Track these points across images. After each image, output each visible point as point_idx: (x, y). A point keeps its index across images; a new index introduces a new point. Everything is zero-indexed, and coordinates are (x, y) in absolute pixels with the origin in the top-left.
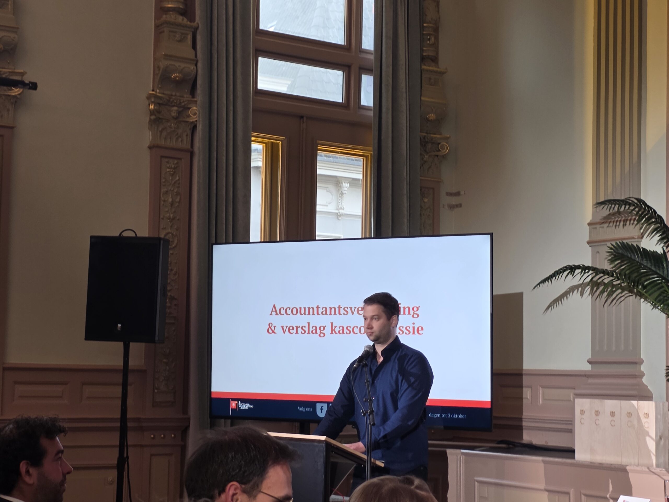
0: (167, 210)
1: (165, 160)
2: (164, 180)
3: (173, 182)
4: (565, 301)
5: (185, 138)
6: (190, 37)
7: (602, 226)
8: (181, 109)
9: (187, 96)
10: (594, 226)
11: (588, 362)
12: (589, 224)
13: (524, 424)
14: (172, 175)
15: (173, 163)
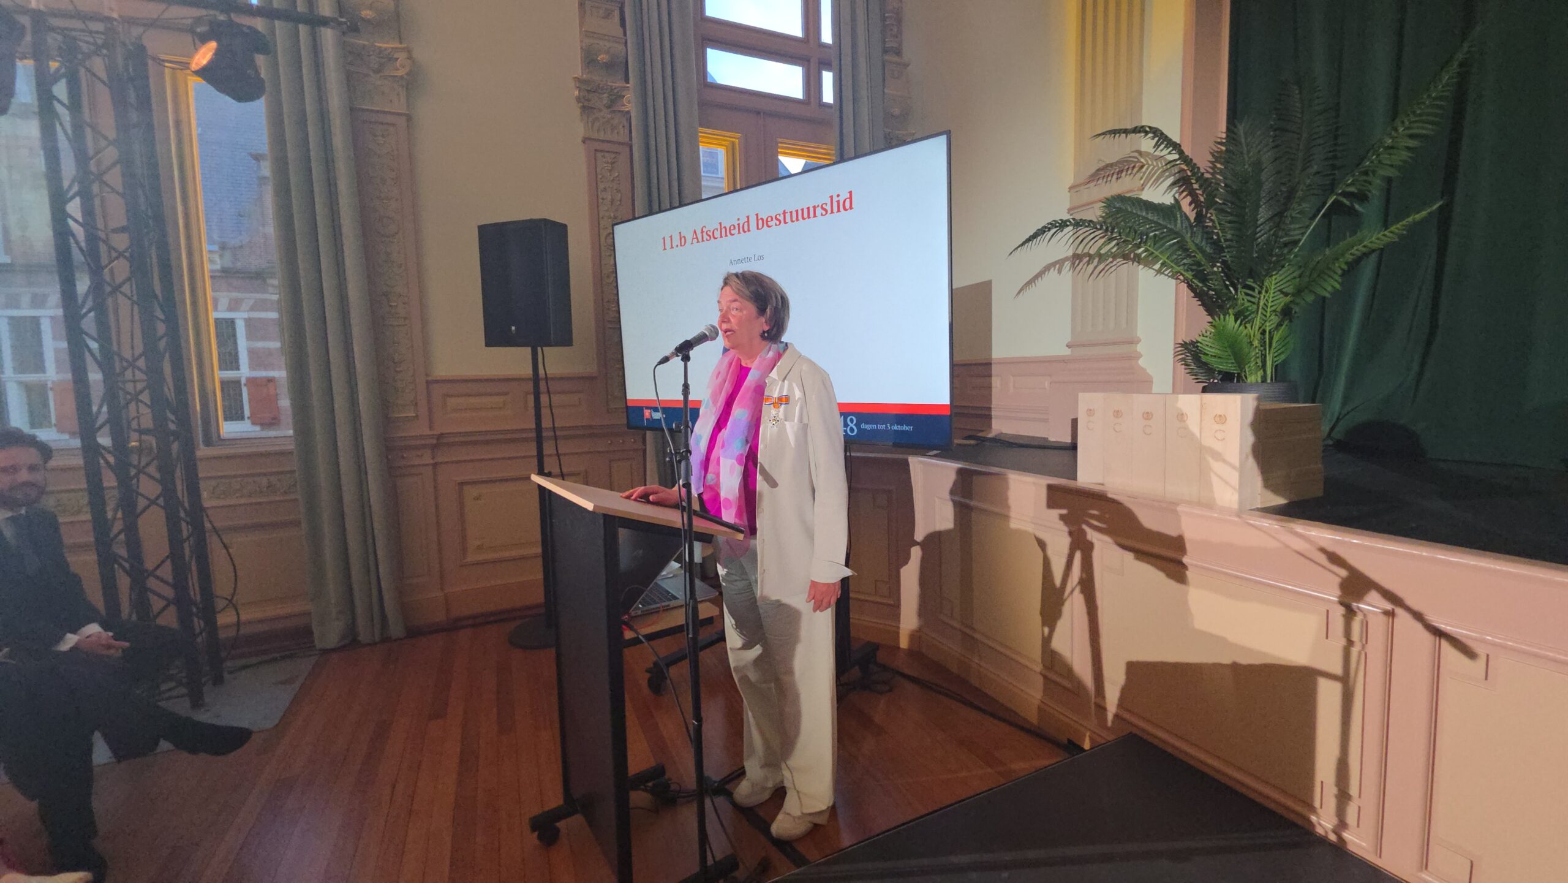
0: (606, 208)
1: (599, 155)
2: (600, 177)
3: (612, 178)
4: (1039, 282)
5: (620, 129)
6: (617, 13)
7: (1088, 185)
8: (614, 97)
9: (621, 84)
10: (1078, 189)
11: (1067, 346)
12: (1071, 188)
13: (993, 413)
14: (610, 171)
15: (609, 157)
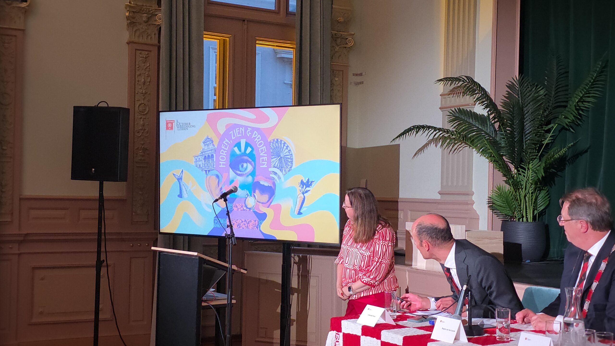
0: (140, 87)
1: (138, 52)
2: (138, 66)
3: (145, 67)
4: (426, 150)
5: (153, 36)
7: (449, 96)
8: (150, 16)
11: (439, 193)
12: (441, 95)
14: (144, 63)
15: (144, 54)
